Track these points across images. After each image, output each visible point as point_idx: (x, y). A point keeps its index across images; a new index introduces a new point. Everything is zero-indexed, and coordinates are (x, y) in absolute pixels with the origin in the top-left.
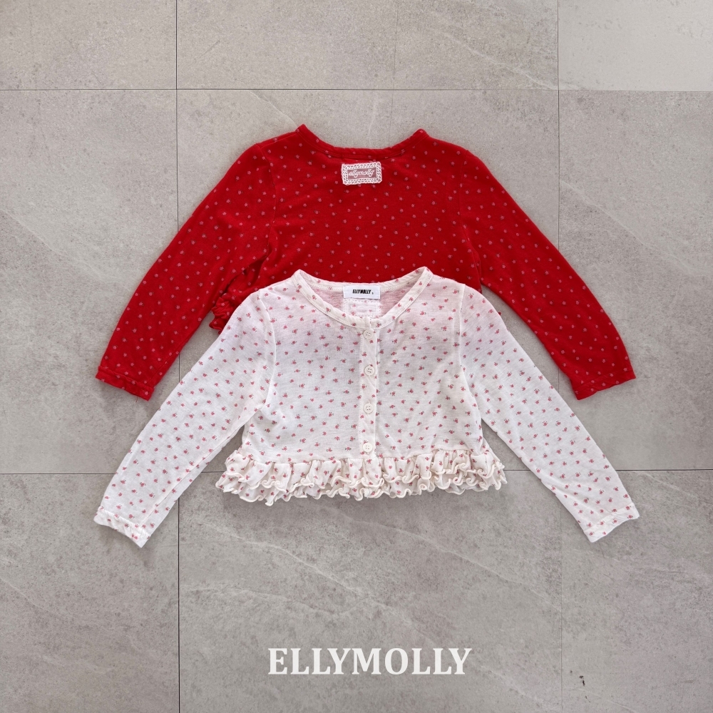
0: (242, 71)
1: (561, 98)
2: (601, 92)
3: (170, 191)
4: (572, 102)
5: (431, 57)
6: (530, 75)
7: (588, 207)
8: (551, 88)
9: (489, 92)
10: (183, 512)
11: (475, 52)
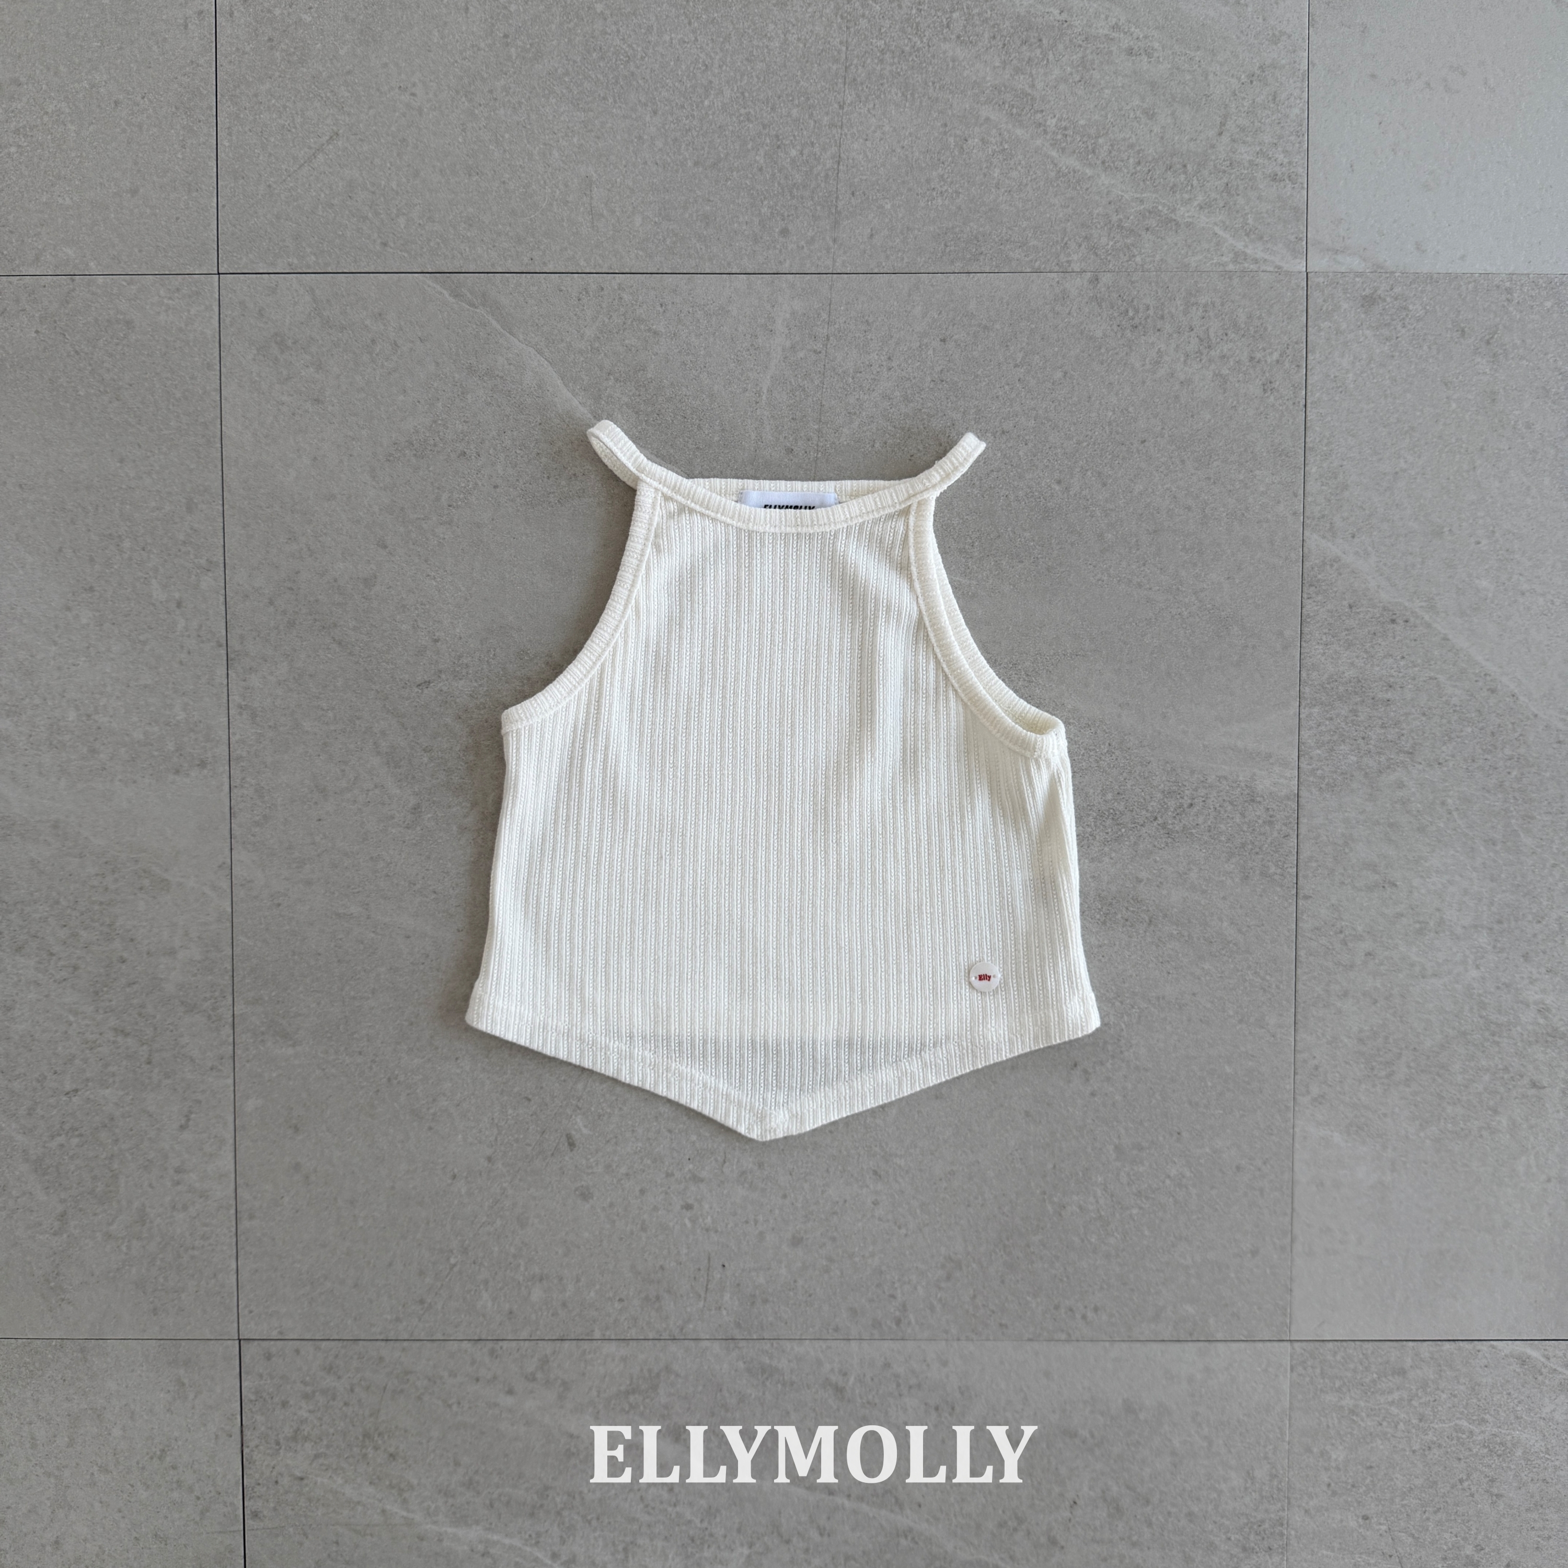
0: (402, 221)
1: (1315, 295)
2: (1430, 278)
3: (203, 562)
4: (1345, 306)
5: (941, 177)
6: (1226, 229)
7: (1385, 609)
8: (1286, 267)
9: (1106, 279)
10: (252, 1444)
11: (1071, 162)
